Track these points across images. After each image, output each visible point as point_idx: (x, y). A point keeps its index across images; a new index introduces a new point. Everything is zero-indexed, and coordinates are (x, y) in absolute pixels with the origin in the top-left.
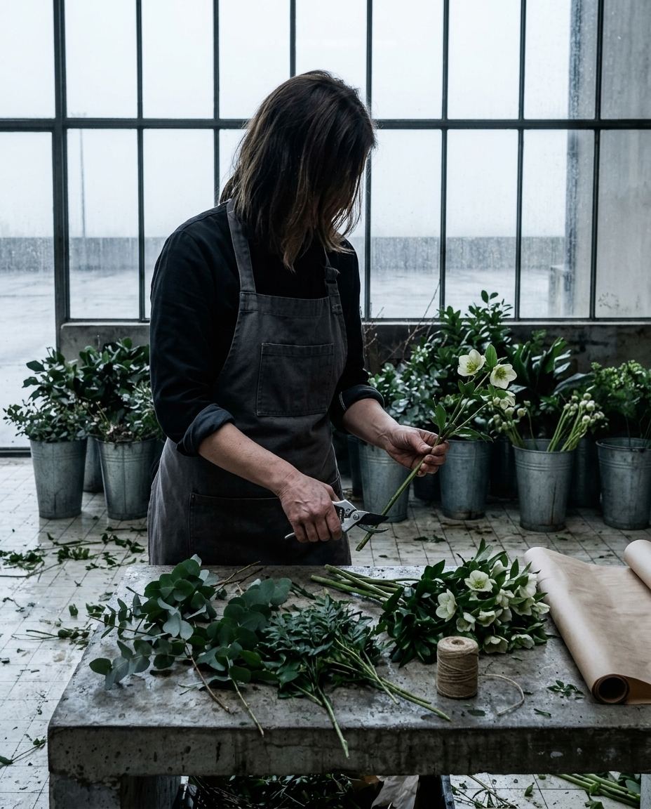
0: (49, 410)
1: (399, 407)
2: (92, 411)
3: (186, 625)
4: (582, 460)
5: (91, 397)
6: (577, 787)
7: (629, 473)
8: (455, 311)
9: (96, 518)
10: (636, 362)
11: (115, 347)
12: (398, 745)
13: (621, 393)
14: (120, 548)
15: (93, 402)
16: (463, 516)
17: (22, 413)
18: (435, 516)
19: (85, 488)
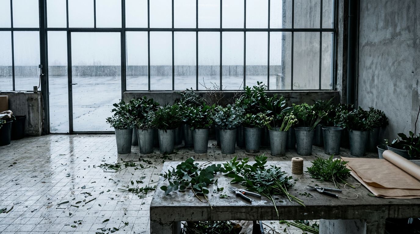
0: (121, 119)
1: (233, 117)
2: (135, 119)
3: (189, 177)
4: (290, 134)
5: (134, 115)
6: (299, 229)
7: (305, 138)
8: (249, 88)
9: (136, 153)
10: (307, 104)
11: (141, 99)
12: (258, 211)
13: (302, 113)
14: (145, 163)
15: (135, 116)
16: (253, 152)
17: (112, 120)
18: (244, 152)
19: (132, 144)
